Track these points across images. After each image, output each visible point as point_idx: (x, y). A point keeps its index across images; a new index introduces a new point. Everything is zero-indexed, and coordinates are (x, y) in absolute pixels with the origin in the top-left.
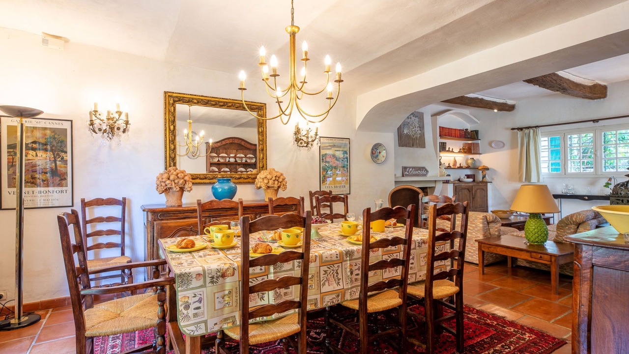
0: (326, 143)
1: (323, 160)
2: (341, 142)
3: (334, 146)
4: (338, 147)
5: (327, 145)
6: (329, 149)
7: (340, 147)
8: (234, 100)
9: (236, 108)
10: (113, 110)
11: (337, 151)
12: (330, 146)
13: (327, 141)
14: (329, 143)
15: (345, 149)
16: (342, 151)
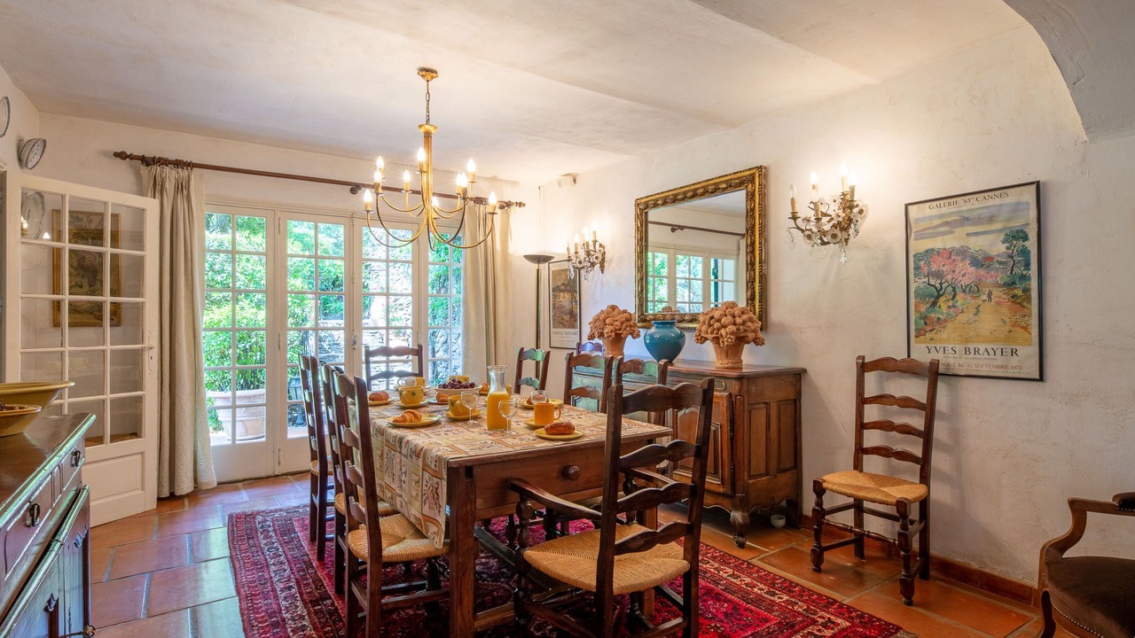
0: (930, 218)
1: (917, 268)
2: (997, 201)
3: (964, 220)
4: (979, 221)
5: (936, 222)
6: (943, 234)
7: (991, 219)
8: (708, 180)
9: (712, 193)
10: (590, 239)
11: (977, 234)
12: (946, 223)
13: (935, 212)
14: (942, 216)
15: (1017, 224)
16: (1000, 231)
